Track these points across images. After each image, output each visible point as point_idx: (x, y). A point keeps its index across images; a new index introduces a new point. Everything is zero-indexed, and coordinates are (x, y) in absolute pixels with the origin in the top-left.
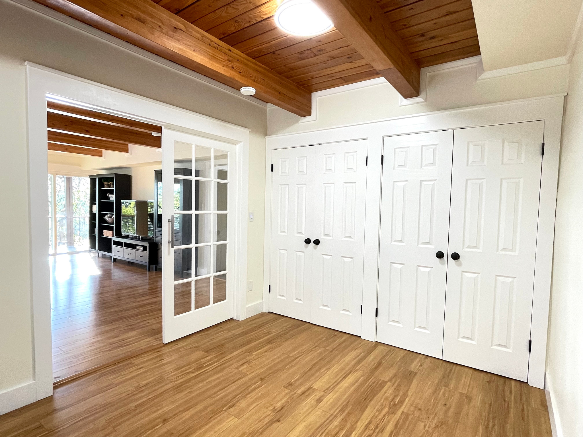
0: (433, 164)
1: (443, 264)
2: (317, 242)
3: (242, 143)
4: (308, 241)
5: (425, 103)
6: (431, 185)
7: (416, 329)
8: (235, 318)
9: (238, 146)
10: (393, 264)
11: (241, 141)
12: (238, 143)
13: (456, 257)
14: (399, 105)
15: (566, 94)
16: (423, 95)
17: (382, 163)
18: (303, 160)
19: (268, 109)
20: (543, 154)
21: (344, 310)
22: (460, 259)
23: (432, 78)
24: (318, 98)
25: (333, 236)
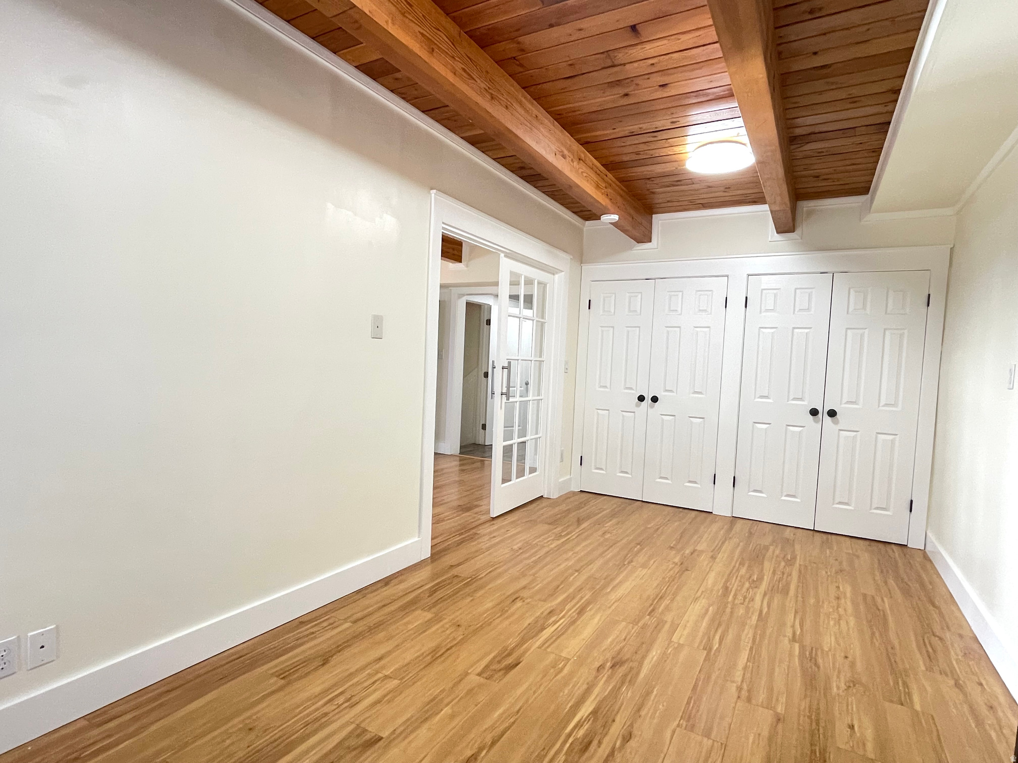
0: (808, 309)
1: (816, 422)
2: (655, 399)
3: (563, 273)
4: (641, 398)
5: (800, 240)
6: (805, 334)
7: (784, 498)
8: (545, 496)
9: (557, 276)
10: (756, 424)
11: (562, 270)
12: (557, 273)
13: (832, 413)
14: (770, 239)
15: (952, 246)
16: (798, 231)
17: (746, 307)
18: (636, 296)
19: (585, 229)
20: (928, 305)
21: (690, 482)
22: (838, 416)
23: (810, 213)
24: (660, 222)
25: (677, 390)
